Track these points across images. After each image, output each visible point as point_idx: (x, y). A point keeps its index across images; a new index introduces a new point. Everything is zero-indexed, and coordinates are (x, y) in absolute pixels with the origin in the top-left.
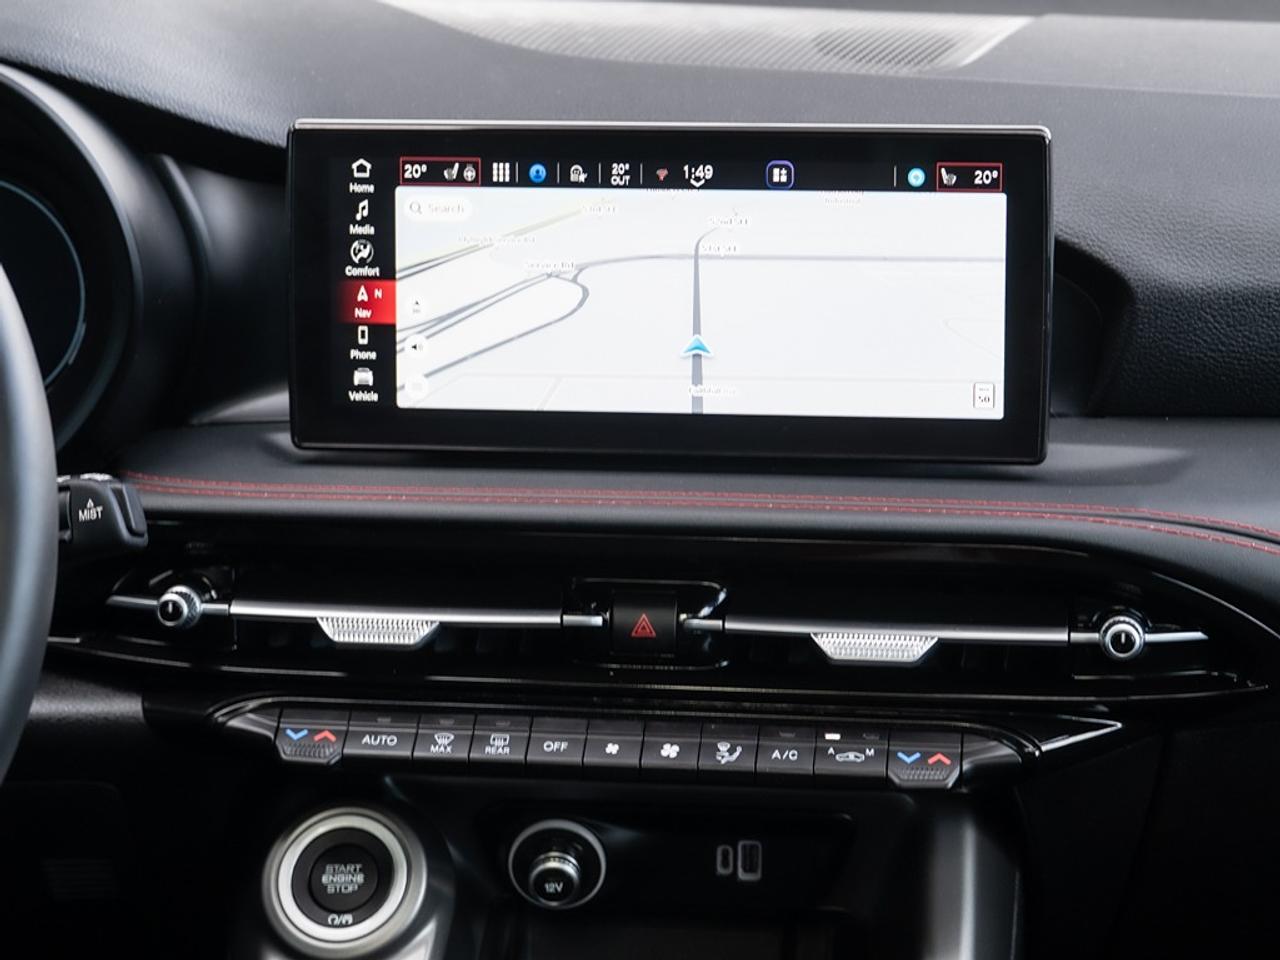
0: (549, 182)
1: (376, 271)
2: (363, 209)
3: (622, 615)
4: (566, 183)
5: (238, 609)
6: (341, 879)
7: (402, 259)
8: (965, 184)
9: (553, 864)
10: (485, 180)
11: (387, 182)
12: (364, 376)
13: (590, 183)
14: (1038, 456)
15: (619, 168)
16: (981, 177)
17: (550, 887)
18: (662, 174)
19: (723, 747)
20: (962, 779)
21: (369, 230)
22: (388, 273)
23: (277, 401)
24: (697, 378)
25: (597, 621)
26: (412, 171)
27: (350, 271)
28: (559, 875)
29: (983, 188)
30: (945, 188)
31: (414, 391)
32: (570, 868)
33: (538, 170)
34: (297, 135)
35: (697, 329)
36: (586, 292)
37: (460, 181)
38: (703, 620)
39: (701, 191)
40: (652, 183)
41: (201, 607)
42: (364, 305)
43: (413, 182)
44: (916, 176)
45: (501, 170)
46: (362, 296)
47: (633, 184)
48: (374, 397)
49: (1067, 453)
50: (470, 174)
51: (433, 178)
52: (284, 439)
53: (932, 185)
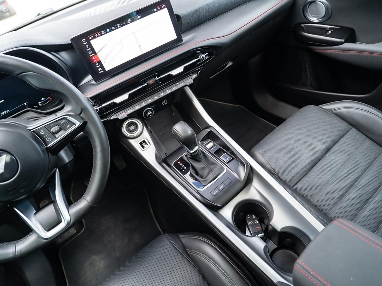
0: (110, 31)
1: (94, 54)
2: (87, 46)
3: (148, 82)
4: (113, 30)
5: (103, 105)
6: (132, 128)
7: (96, 51)
8: (162, 8)
9: (149, 114)
10: (102, 35)
11: (88, 41)
12: (100, 69)
13: (116, 29)
14: (182, 40)
15: (118, 25)
16: (163, 6)
17: (150, 116)
18: (124, 23)
19: (167, 91)
20: (194, 80)
21: (90, 49)
22: (96, 54)
23: (89, 77)
24: (141, 50)
25: (146, 84)
26: (91, 38)
27: (90, 56)
28: (150, 114)
29: (164, 8)
30: (159, 10)
31: (108, 68)
32: (151, 113)
33: (108, 30)
34: (72, 40)
35: (138, 43)
36: (122, 44)
37: (98, 36)
38: (157, 78)
39: (131, 24)
40: (124, 25)
41: (99, 108)
42: (95, 60)
43: (92, 39)
44: (155, 10)
45: (103, 32)
46: (94, 58)
47: (121, 26)
48: (103, 71)
49: (185, 38)
50: (99, 35)
51: (94, 37)
52: (93, 82)
53: (158, 10)
